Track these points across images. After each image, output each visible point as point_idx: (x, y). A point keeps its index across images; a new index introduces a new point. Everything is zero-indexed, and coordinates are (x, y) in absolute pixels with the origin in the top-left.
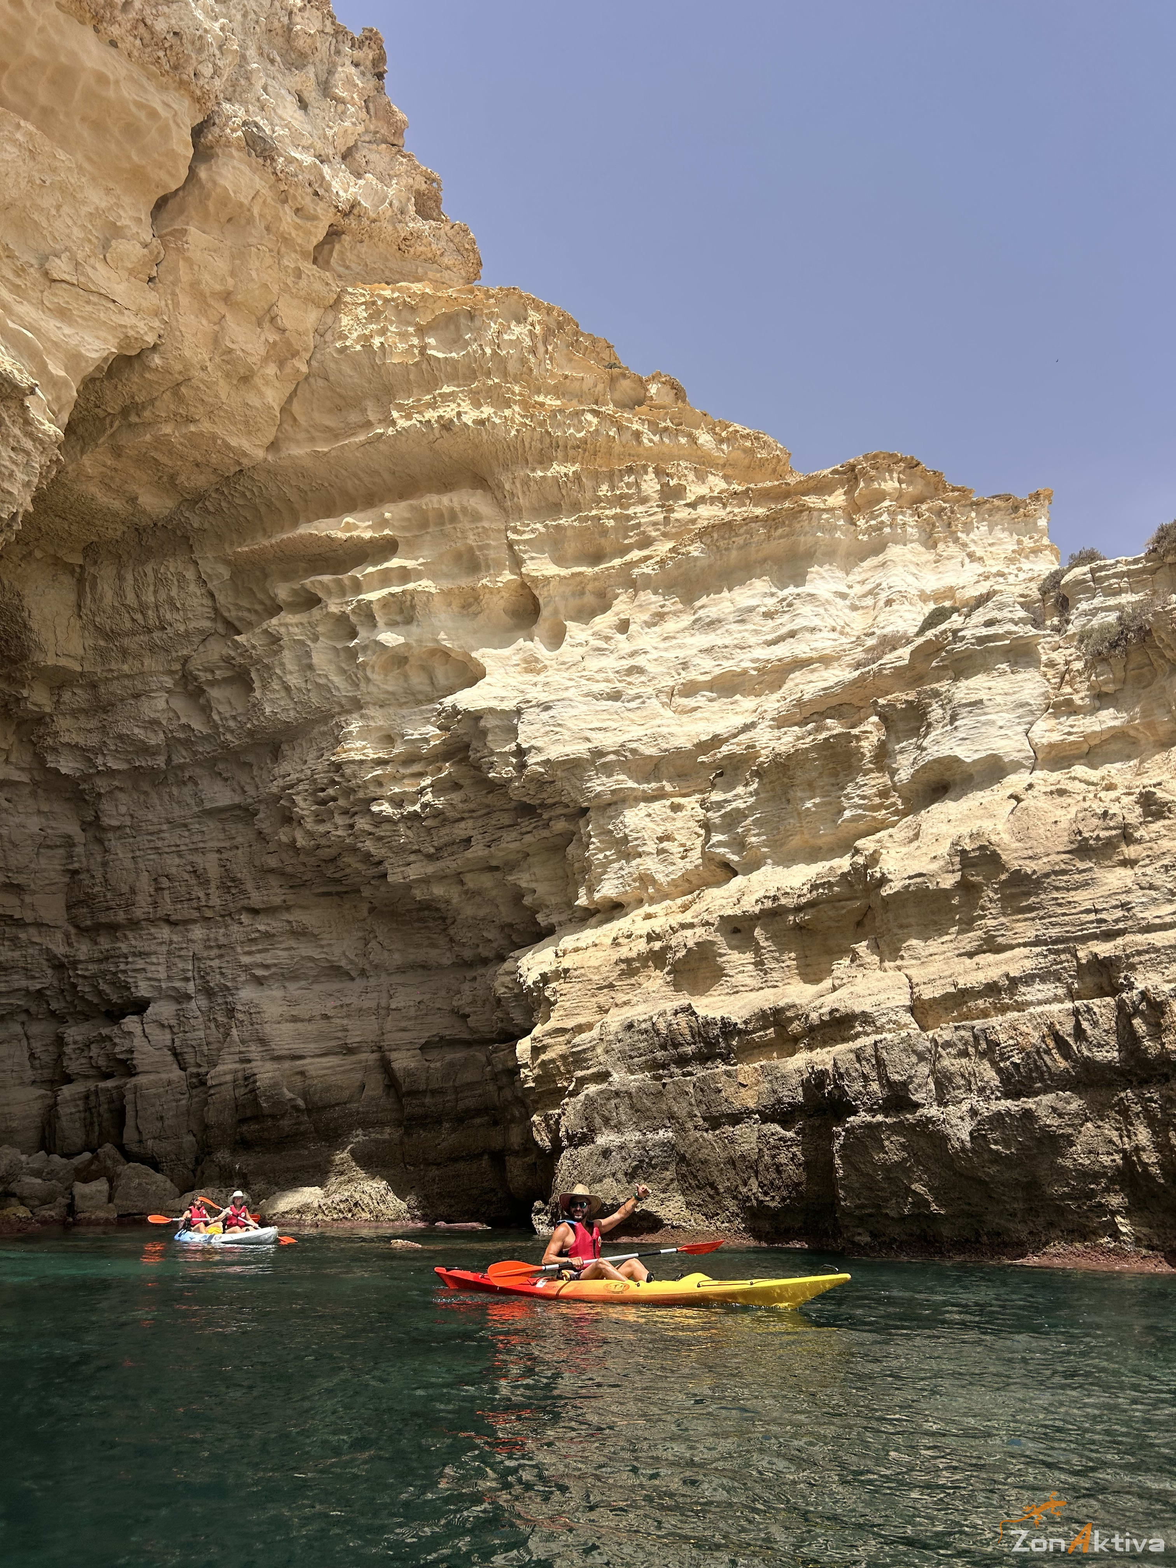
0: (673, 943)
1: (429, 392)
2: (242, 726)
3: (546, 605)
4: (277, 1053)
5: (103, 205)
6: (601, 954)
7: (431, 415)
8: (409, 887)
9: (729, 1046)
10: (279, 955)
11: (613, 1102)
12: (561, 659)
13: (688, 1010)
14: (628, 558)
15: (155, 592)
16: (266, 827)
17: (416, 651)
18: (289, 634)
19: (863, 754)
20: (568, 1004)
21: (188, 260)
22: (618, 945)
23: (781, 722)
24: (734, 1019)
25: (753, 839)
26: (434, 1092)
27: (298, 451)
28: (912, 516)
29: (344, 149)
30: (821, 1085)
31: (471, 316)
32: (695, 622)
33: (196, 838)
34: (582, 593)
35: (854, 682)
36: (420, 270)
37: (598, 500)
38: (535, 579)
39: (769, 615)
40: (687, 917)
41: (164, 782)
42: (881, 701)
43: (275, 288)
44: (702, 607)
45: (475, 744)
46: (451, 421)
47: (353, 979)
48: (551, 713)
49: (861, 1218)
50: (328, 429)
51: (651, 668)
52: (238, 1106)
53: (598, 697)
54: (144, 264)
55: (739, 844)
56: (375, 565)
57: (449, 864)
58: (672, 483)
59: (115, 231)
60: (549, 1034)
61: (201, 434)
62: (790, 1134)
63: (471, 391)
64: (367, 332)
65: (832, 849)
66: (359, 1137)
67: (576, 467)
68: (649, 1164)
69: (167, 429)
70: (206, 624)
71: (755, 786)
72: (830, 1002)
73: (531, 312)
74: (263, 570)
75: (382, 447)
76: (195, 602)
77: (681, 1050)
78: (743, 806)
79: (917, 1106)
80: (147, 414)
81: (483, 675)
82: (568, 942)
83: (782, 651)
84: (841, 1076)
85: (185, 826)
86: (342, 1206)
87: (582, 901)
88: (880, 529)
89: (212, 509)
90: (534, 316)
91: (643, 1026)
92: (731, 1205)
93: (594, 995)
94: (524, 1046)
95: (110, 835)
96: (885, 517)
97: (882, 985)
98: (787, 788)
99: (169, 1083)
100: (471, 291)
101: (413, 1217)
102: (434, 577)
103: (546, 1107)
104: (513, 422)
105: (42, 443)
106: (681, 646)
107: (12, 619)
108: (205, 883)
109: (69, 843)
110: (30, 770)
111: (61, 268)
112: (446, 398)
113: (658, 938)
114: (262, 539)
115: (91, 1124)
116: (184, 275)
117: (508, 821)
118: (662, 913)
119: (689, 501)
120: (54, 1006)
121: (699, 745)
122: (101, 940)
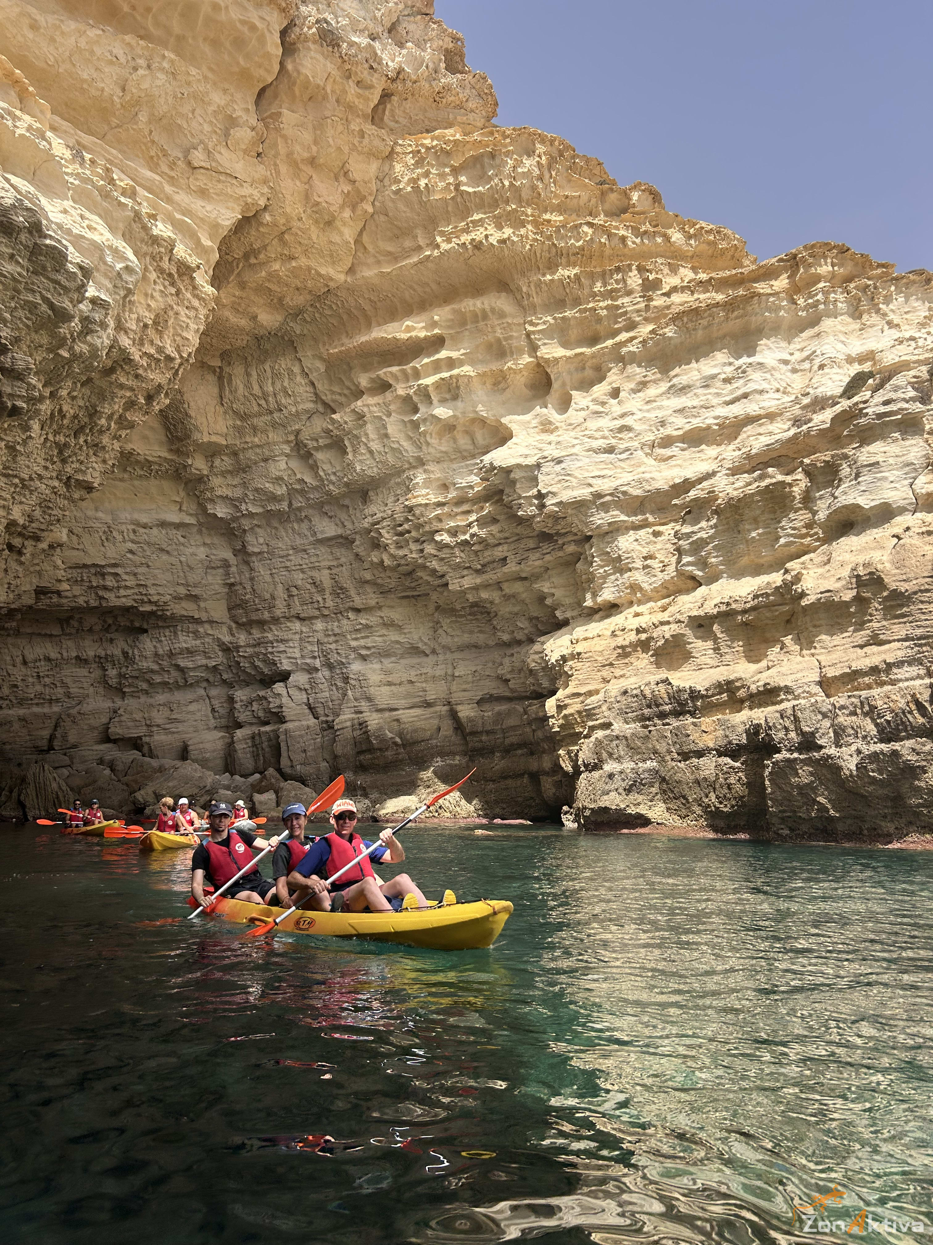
0: (655, 635)
1: (463, 219)
2: (340, 479)
3: (556, 380)
4: (380, 707)
5: (223, 103)
6: (604, 642)
7: (465, 238)
8: (464, 592)
9: (695, 706)
10: (376, 640)
11: (615, 743)
12: (568, 422)
13: (666, 681)
14: (618, 339)
15: (273, 383)
16: (361, 551)
17: (461, 421)
18: (370, 412)
19: (794, 497)
20: (580, 677)
21: (285, 138)
22: (616, 636)
23: (735, 471)
24: (699, 688)
25: (713, 560)
26: (488, 732)
27: (369, 273)
28: (842, 293)
29: (389, 25)
30: (757, 733)
31: (492, 156)
32: (670, 388)
33: (313, 559)
34: (583, 368)
35: (790, 440)
36: (451, 116)
37: (594, 295)
38: (547, 361)
39: (727, 381)
40: (665, 616)
41: (288, 520)
42: (807, 461)
43: (346, 149)
44: (676, 376)
45: (507, 491)
46: (481, 242)
47: (427, 655)
48: (563, 465)
49: (783, 819)
50: (390, 253)
51: (637, 427)
52: (355, 743)
53: (597, 451)
54: (254, 144)
55: (703, 564)
56: (429, 356)
57: (490, 576)
58: (651, 278)
59: (232, 122)
60: (568, 697)
61: (300, 267)
62: (738, 764)
63: (494, 217)
64: (415, 176)
65: (771, 566)
66: (438, 762)
67: (576, 270)
68: (641, 783)
69: (276, 266)
70: (310, 406)
71: (715, 521)
72: (764, 678)
73: (538, 146)
74: (348, 364)
75: (430, 265)
77: (661, 708)
78: (705, 536)
79: (821, 747)
80: (262, 256)
81: (511, 437)
82: (579, 632)
83: (737, 410)
84: (770, 728)
85: (305, 551)
87: (589, 603)
88: (816, 306)
89: (309, 319)
90: (540, 148)
91: (635, 692)
92: (698, 810)
93: (599, 671)
94: (550, 704)
95: (254, 558)
96: (820, 297)
97: (800, 667)
98: (738, 523)
99: (308, 727)
100: (492, 133)
101: (479, 816)
102: (472, 363)
103: (569, 744)
104: (527, 238)
105: (204, 300)
106: (659, 408)
107: (177, 409)
108: (322, 591)
109: (226, 565)
110: (196, 515)
111: (198, 157)
112: (476, 223)
113: (644, 631)
114: (345, 340)
115: (258, 755)
116: (282, 149)
117: (532, 546)
118: (646, 612)
119: (664, 291)
120: (225, 676)
121: (674, 486)
122: (254, 631)
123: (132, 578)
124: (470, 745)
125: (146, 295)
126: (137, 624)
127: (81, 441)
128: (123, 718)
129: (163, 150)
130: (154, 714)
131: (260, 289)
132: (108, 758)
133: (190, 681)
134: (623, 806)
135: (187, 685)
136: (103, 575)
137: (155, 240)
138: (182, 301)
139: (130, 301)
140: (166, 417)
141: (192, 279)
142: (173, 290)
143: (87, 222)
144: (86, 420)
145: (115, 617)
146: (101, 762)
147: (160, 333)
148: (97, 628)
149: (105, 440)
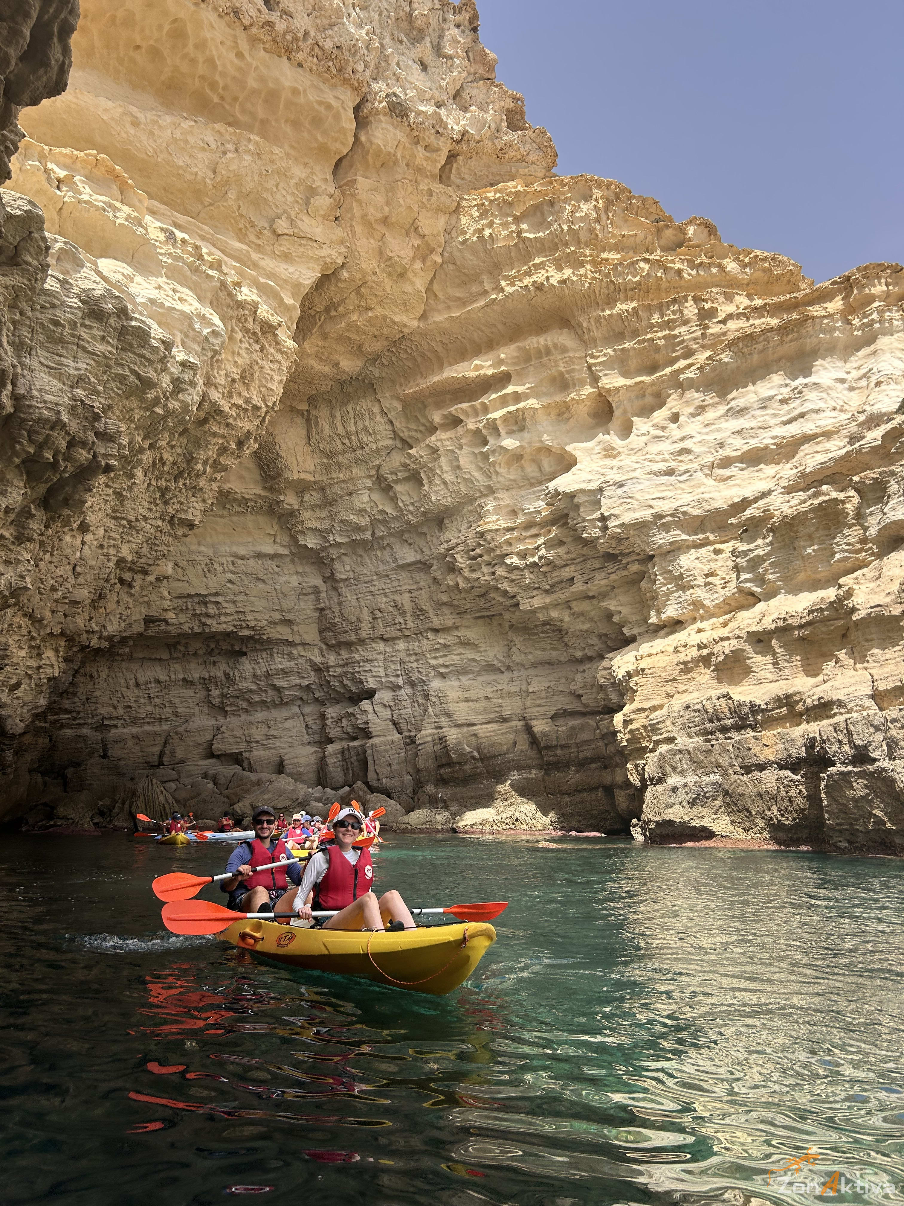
0: (715, 651)
1: (525, 264)
2: (418, 509)
3: (617, 408)
4: (458, 722)
5: (303, 175)
6: (666, 658)
7: (528, 281)
8: (534, 612)
9: (755, 720)
10: (454, 659)
11: (678, 757)
12: (630, 447)
13: (727, 696)
14: (676, 367)
15: (355, 423)
16: (438, 575)
17: (528, 451)
18: (443, 446)
19: (848, 514)
20: (645, 692)
21: (359, 202)
22: (678, 652)
23: (790, 490)
24: (758, 702)
25: (770, 576)
26: (562, 747)
27: (439, 318)
28: (897, 311)
29: (454, 92)
30: (813, 747)
31: (551, 203)
32: (729, 410)
33: (395, 584)
34: (644, 396)
36: (513, 169)
37: (652, 326)
38: (608, 390)
39: (784, 401)
40: (724, 632)
41: (372, 548)
42: (856, 479)
43: (416, 208)
44: (734, 399)
45: (571, 514)
46: (542, 284)
47: (503, 673)
48: (624, 489)
49: (841, 832)
50: (459, 299)
51: (697, 449)
52: (436, 757)
53: (658, 474)
54: (332, 209)
55: (761, 580)
56: (497, 391)
57: (561, 596)
58: (706, 307)
59: (312, 192)
60: (634, 712)
61: (376, 317)
62: (798, 777)
63: (555, 259)
64: (479, 227)
65: (827, 581)
66: (515, 776)
67: (634, 304)
68: (704, 797)
69: (354, 317)
70: (389, 442)
71: (770, 538)
72: (819, 692)
73: (595, 191)
74: (423, 402)
75: (496, 307)
76: (381, 428)
77: (723, 722)
78: (762, 553)
79: (875, 760)
80: (341, 309)
81: (575, 463)
82: (645, 648)
83: (795, 429)
84: (824, 742)
85: (388, 576)
86: (508, 821)
87: (653, 620)
88: (872, 325)
89: (386, 363)
90: (597, 193)
91: (697, 707)
92: (761, 823)
93: (662, 686)
94: (618, 719)
95: (341, 585)
96: (875, 316)
97: (853, 680)
98: (793, 539)
99: (393, 742)
100: (551, 183)
101: (555, 829)
102: (537, 396)
103: (635, 759)
104: (586, 277)
105: (286, 353)
106: (717, 431)
107: (270, 451)
108: (403, 613)
109: (316, 591)
110: (289, 546)
111: (282, 226)
112: (537, 267)
113: (705, 647)
114: (420, 381)
115: (347, 769)
116: (357, 212)
117: (598, 566)
118: (708, 628)
119: (720, 319)
120: (317, 695)
121: (733, 505)
122: (343, 652)
123: (231, 605)
124: (546, 758)
125: (233, 353)
126: (237, 648)
127: (181, 484)
128: (225, 735)
129: (251, 222)
130: (253, 731)
131: (341, 339)
132: (211, 772)
133: (286, 700)
134: (687, 819)
135: (283, 704)
136: (206, 604)
137: (240, 305)
138: (266, 356)
139: (217, 361)
140: (260, 458)
141: (276, 335)
142: (258, 347)
143: (178, 295)
144: (184, 466)
145: (218, 642)
146: (205, 776)
147: (247, 386)
148: (201, 652)
149: (202, 483)
